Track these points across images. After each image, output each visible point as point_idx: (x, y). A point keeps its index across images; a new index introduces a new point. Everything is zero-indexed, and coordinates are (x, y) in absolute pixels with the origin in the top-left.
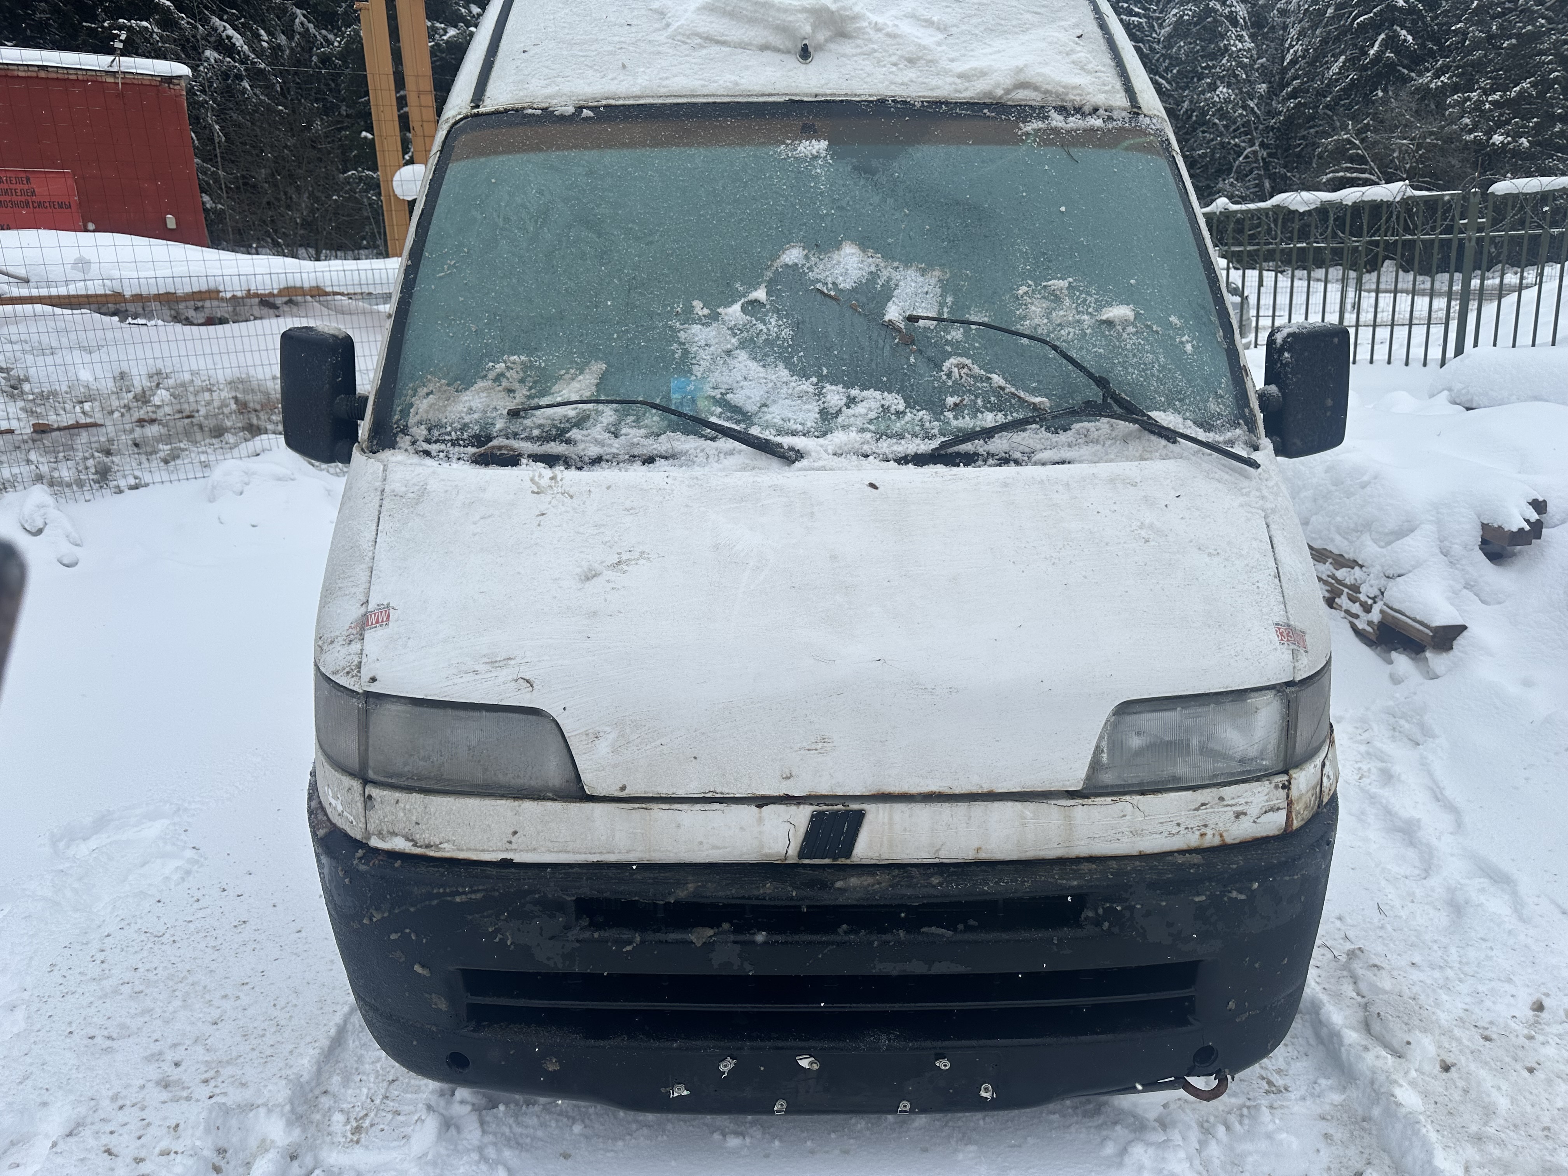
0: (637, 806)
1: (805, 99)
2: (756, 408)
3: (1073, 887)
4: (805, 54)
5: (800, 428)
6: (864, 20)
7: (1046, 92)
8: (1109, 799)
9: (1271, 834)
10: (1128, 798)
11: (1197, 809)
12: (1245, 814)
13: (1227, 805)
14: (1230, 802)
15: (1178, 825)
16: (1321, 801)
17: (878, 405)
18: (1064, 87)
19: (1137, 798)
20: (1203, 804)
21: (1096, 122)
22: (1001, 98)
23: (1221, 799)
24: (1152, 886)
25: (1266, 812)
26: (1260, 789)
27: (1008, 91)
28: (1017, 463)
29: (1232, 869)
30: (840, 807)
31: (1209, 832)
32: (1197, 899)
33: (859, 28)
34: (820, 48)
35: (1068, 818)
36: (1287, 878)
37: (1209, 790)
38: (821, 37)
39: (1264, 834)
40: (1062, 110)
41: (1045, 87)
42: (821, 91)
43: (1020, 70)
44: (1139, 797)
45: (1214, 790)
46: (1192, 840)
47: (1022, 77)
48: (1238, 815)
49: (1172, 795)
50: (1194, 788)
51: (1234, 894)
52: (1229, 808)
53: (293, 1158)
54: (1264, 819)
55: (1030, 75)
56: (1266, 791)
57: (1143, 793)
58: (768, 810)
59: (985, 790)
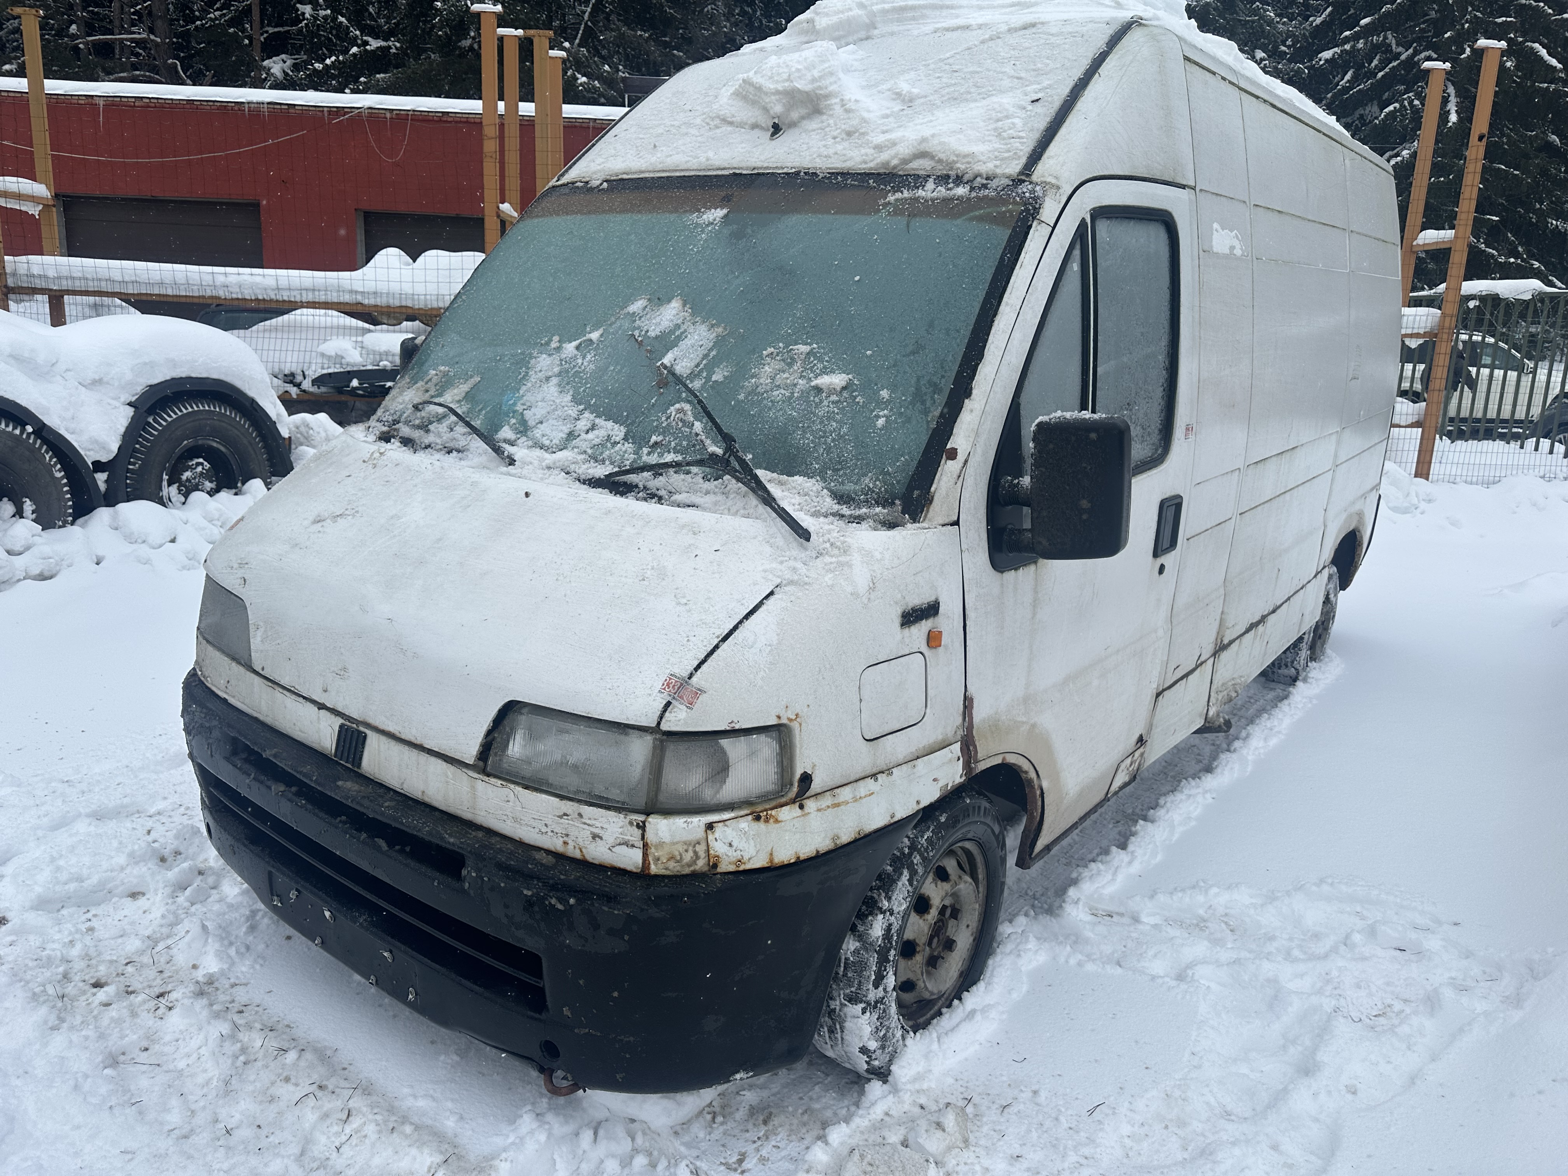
0: (270, 684)
1: (744, 172)
2: (534, 423)
3: (449, 843)
4: (776, 129)
5: (547, 443)
6: (836, 97)
7: (940, 161)
8: (500, 782)
9: (629, 868)
10: (512, 786)
11: (561, 817)
12: (601, 838)
13: (585, 823)
14: (588, 822)
15: (546, 825)
16: (709, 864)
17: (605, 434)
18: (957, 156)
19: (519, 789)
20: (565, 814)
21: (961, 191)
22: (895, 167)
23: (580, 815)
24: (500, 866)
25: (620, 844)
26: (615, 819)
27: (905, 161)
28: (660, 499)
29: (560, 879)
30: (354, 726)
31: (571, 844)
32: (525, 892)
33: (829, 105)
34: (793, 125)
35: (473, 787)
36: (606, 909)
37: (571, 803)
38: (795, 115)
39: (622, 866)
40: (943, 179)
41: (942, 156)
42: (759, 164)
43: (924, 140)
44: (521, 789)
45: (576, 805)
46: (556, 844)
47: (925, 147)
48: (595, 836)
49: (544, 796)
50: (562, 797)
51: (553, 901)
52: (586, 827)
53: (200, 873)
54: (617, 849)
55: (932, 146)
56: (621, 824)
57: (526, 787)
58: (323, 712)
59: (418, 743)
